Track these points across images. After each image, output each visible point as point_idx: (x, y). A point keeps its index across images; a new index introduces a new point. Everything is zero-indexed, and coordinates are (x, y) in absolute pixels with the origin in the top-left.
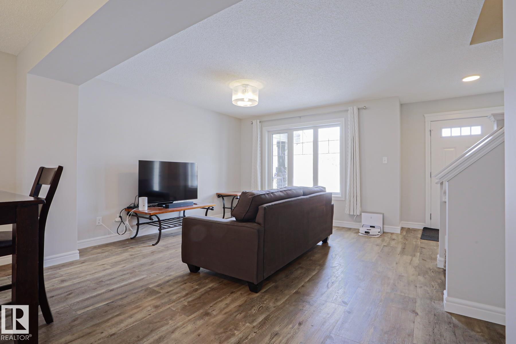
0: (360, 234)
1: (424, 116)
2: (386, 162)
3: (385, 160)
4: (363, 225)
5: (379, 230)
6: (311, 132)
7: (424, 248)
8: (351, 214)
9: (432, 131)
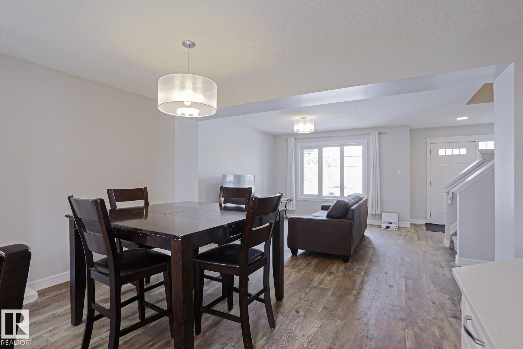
0: (382, 228)
1: (426, 139)
2: (400, 174)
3: (399, 173)
4: (383, 222)
5: (396, 225)
6: (338, 149)
7: (432, 236)
8: (373, 214)
9: (431, 151)
